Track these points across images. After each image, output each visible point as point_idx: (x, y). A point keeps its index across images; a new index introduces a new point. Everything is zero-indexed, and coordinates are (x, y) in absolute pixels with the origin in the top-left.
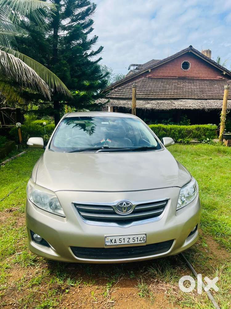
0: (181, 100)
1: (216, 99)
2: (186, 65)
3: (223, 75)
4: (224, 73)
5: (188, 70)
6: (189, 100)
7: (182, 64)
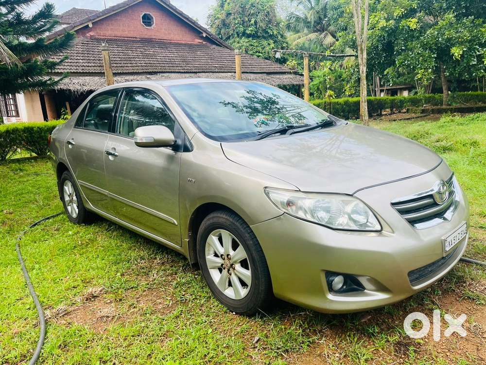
0: (161, 74)
1: (208, 72)
2: (147, 19)
3: (202, 38)
4: (204, 35)
5: (152, 27)
6: (173, 74)
7: (142, 17)
